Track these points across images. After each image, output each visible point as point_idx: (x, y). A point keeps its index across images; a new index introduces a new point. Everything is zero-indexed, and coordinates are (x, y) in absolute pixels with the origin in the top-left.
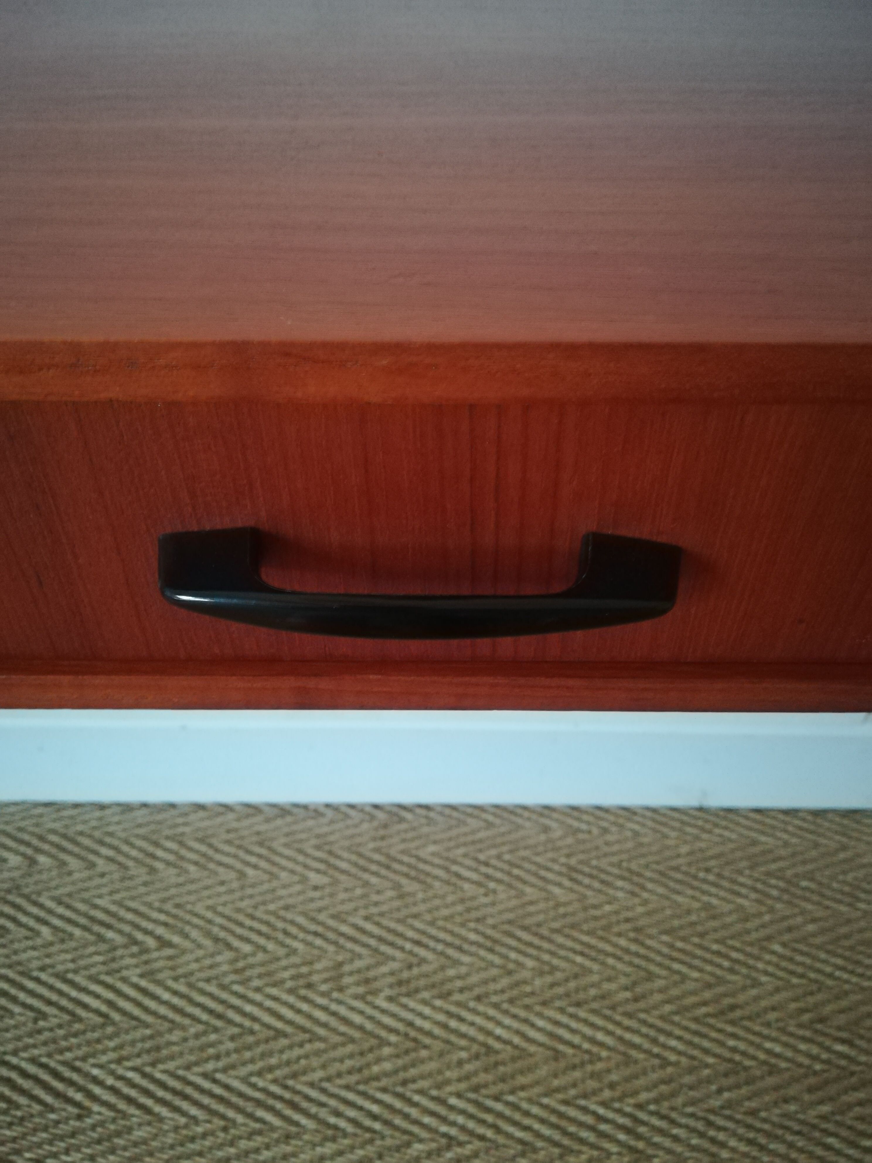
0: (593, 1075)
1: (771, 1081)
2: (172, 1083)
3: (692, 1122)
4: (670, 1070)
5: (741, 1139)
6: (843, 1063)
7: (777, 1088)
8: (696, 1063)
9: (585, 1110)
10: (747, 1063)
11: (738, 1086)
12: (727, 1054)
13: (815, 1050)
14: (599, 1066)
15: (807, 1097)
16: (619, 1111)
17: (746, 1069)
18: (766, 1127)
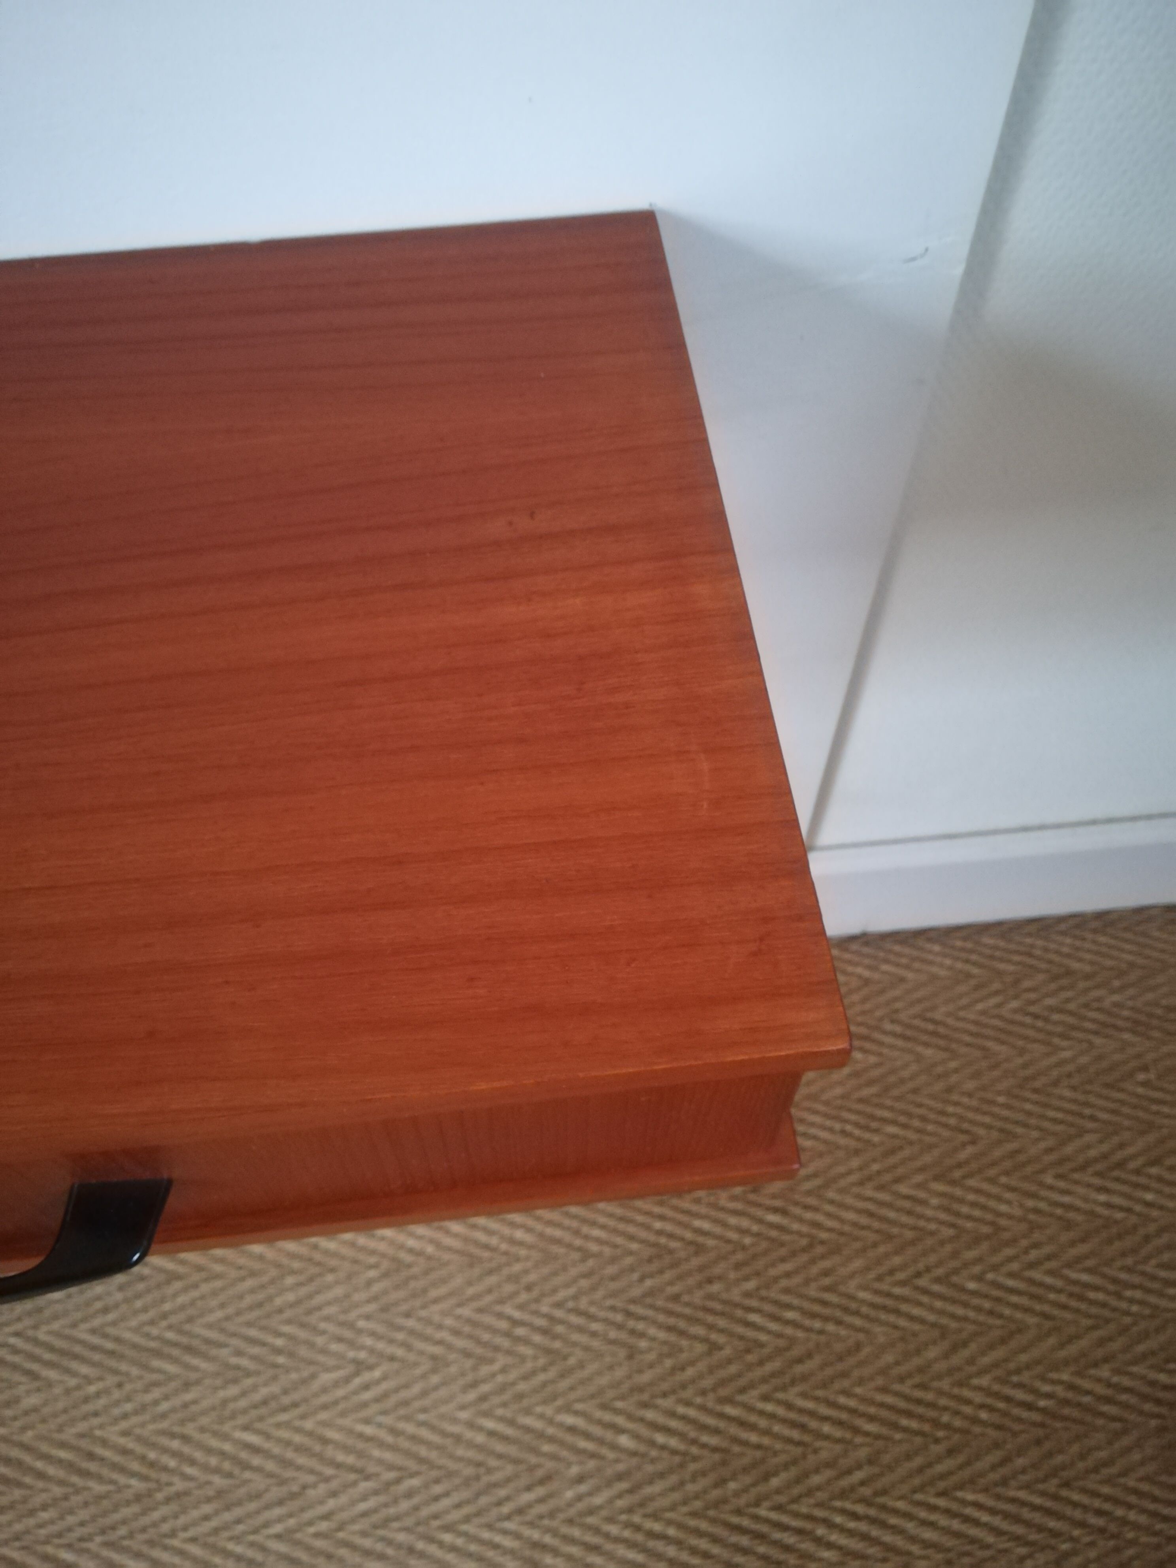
0: (511, 1279)
1: (695, 1262)
2: (59, 1343)
3: (611, 1315)
4: (591, 1263)
5: (660, 1326)
6: (774, 1233)
7: (701, 1269)
8: (619, 1252)
9: (500, 1316)
10: (674, 1244)
11: (661, 1272)
12: (652, 1238)
13: (745, 1223)
14: (517, 1267)
15: (732, 1275)
16: (536, 1313)
17: (671, 1252)
18: (687, 1311)
